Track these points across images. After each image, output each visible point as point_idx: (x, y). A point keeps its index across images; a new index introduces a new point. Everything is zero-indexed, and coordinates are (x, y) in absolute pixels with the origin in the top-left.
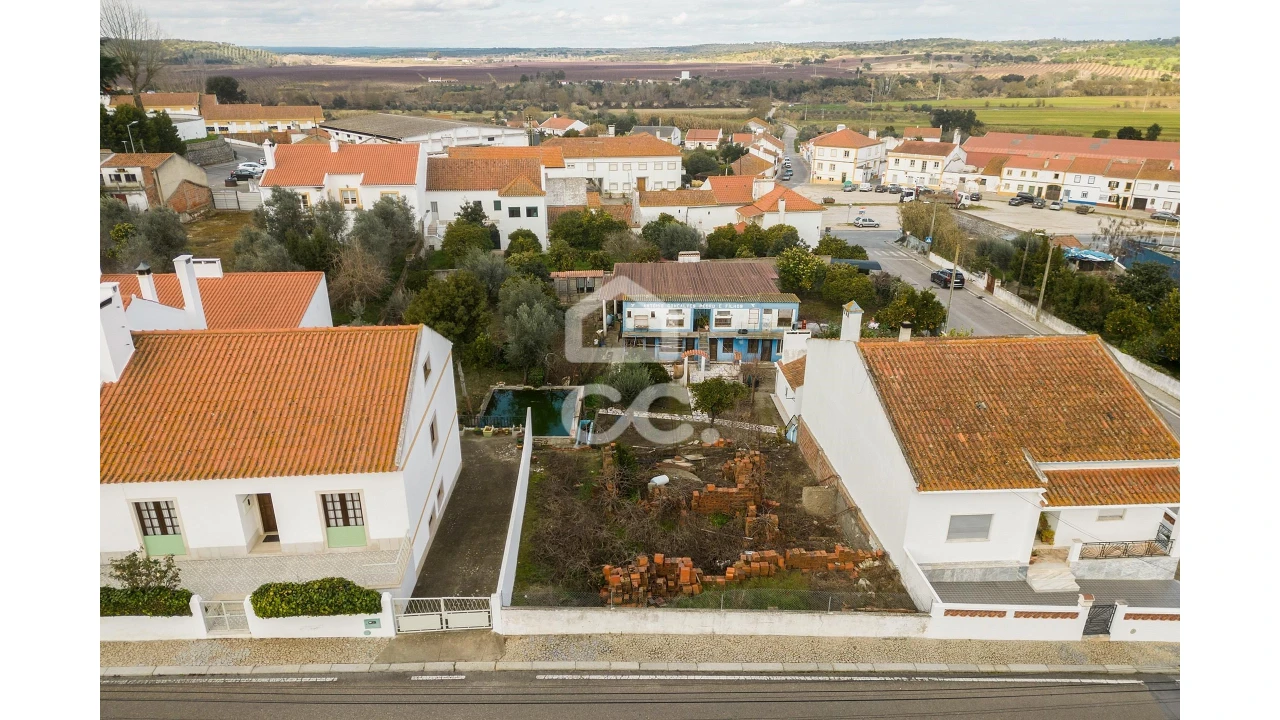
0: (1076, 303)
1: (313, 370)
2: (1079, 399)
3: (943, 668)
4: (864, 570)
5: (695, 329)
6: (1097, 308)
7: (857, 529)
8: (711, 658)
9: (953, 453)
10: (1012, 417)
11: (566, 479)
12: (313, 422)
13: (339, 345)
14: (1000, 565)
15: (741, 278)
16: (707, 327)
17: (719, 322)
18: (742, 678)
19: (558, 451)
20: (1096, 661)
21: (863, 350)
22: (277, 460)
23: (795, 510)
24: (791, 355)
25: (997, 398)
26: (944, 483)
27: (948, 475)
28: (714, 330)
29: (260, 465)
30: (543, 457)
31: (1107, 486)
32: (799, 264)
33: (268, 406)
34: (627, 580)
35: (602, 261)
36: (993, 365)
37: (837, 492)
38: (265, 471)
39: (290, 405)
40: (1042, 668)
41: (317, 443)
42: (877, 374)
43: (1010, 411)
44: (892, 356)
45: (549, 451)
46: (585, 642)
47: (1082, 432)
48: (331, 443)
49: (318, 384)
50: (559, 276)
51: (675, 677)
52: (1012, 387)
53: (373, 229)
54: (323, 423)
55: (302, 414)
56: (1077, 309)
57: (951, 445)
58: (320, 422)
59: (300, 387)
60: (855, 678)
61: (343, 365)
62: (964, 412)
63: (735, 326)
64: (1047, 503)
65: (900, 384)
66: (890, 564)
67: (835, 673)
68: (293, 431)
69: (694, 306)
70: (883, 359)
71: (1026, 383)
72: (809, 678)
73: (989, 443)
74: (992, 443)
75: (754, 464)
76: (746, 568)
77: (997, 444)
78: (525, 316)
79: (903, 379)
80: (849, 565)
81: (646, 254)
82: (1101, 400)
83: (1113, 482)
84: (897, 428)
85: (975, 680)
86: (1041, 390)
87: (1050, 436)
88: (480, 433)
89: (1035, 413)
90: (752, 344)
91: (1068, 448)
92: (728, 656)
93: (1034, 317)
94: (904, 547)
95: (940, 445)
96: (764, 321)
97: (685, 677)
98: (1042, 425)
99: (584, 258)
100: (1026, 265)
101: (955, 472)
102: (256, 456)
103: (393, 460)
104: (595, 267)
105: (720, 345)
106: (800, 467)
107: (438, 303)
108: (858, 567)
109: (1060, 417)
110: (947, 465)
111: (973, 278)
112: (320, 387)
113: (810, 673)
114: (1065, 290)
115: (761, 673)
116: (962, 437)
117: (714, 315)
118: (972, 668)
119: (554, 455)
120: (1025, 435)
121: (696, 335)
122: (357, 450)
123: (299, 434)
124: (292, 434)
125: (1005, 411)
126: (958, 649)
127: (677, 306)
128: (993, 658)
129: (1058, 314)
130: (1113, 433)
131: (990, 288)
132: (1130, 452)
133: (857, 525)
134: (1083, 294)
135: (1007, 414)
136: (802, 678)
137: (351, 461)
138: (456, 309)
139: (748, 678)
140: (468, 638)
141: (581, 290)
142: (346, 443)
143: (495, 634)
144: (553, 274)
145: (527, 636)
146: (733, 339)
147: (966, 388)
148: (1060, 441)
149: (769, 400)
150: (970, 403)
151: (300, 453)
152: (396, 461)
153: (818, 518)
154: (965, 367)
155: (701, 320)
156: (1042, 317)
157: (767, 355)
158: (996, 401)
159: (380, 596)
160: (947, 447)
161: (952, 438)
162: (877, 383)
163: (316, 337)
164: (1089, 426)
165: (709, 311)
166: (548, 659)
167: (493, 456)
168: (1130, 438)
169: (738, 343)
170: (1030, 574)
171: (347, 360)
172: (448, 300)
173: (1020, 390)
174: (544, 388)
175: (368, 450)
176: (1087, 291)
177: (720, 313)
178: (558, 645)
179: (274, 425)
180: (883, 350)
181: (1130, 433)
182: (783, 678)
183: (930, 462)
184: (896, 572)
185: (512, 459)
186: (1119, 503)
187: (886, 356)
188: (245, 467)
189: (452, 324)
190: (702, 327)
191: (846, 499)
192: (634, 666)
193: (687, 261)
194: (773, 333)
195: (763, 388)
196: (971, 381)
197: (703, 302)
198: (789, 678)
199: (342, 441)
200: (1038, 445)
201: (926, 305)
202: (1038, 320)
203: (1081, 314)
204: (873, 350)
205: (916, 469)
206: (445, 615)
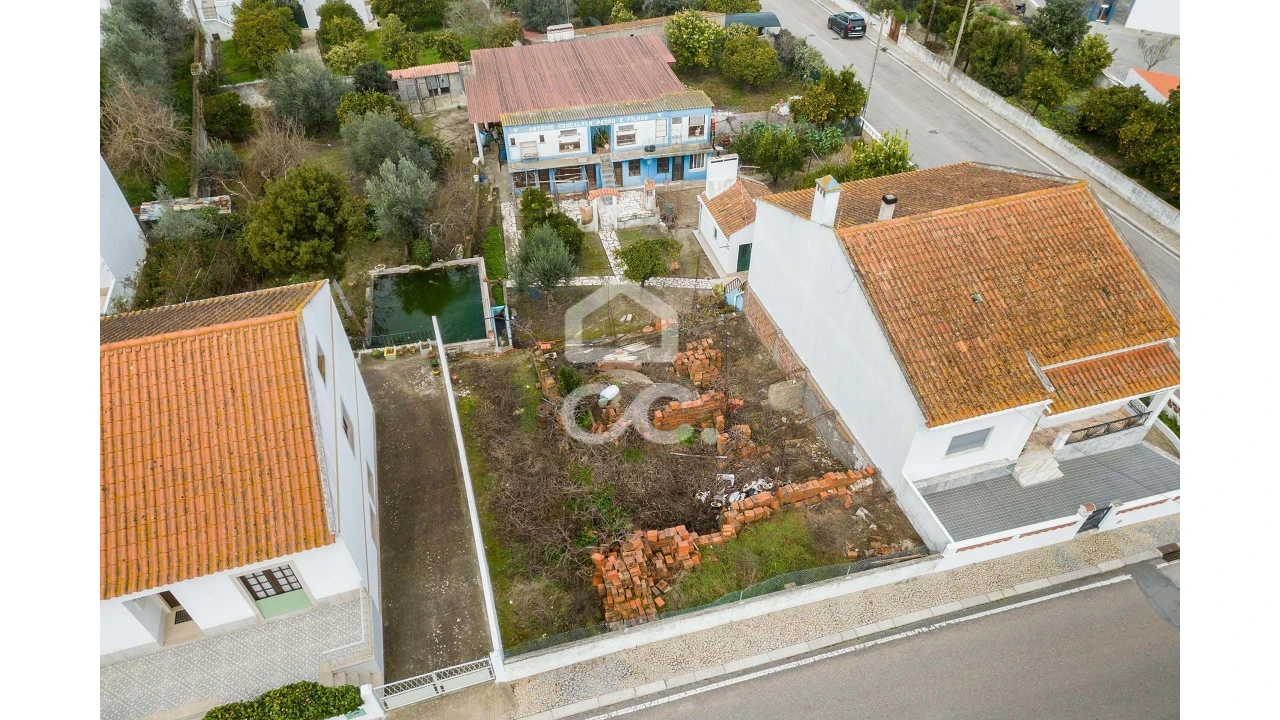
0: (994, 63)
1: (164, 407)
2: (1074, 273)
3: (956, 606)
4: (856, 492)
5: (594, 151)
6: (1016, 68)
7: (836, 434)
8: (736, 654)
9: (956, 369)
10: (1010, 308)
11: (502, 405)
12: (195, 490)
13: (189, 361)
14: (991, 467)
15: (633, 66)
16: (607, 146)
17: (621, 140)
18: (771, 670)
19: (479, 360)
20: (1089, 562)
21: (843, 239)
22: (164, 556)
23: (760, 409)
24: (716, 187)
25: (993, 285)
26: (952, 412)
27: (956, 400)
28: (617, 151)
29: (144, 569)
30: (464, 372)
31: (1105, 378)
32: (692, 34)
33: (121, 477)
34: (626, 576)
35: (452, 47)
36: (984, 239)
37: (806, 386)
38: (155, 577)
39: (152, 469)
40: (1043, 583)
41: (212, 521)
42: (863, 272)
43: (1008, 300)
44: (876, 243)
45: (468, 362)
46: (601, 668)
47: (1081, 317)
48: (231, 516)
49: (181, 430)
50: (402, 75)
51: (705, 689)
52: (1007, 268)
53: (132, 44)
54: (210, 490)
55: (174, 480)
56: (996, 71)
57: (953, 359)
58: (204, 488)
59: (157, 439)
60: (879, 641)
61: (206, 392)
62: (961, 311)
63: (641, 141)
64: (1050, 412)
65: (890, 284)
66: (883, 483)
67: (860, 640)
68: (172, 511)
69: (591, 123)
70: (866, 247)
71: (1021, 260)
72: (835, 653)
73: (991, 349)
74: (993, 347)
75: (710, 359)
76: (740, 517)
77: (998, 349)
78: (392, 177)
79: (892, 275)
80: (842, 491)
81: (507, 33)
82: (1096, 271)
83: (1110, 372)
84: (895, 345)
85: (988, 613)
86: (1036, 267)
87: (1051, 329)
88: (380, 356)
89: (1033, 300)
90: (662, 164)
91: (1069, 341)
92: (753, 646)
93: (946, 77)
94: (903, 472)
95: (941, 361)
96: (674, 133)
97: (714, 686)
98: (1041, 315)
99: (428, 43)
100: (936, 8)
101: (961, 394)
102: (133, 556)
103: (325, 525)
104: (445, 56)
105: (625, 168)
106: (752, 344)
107: (289, 218)
108: (851, 490)
109: (1058, 300)
110: (953, 387)
111: (874, 21)
112: (186, 434)
113: (835, 647)
114: (983, 45)
115: (788, 660)
116: (963, 346)
117: (615, 133)
118: (982, 600)
119: (476, 367)
120: (1026, 331)
121: (595, 159)
122: (272, 522)
123: (181, 511)
124: (172, 515)
125: (1002, 301)
126: (966, 579)
127: (569, 126)
128: (1001, 582)
129: (974, 74)
130: (1109, 313)
131: (894, 35)
132: (1128, 335)
133: (835, 429)
134: (1002, 51)
135: (1005, 306)
136: (829, 655)
137: (268, 538)
138: (314, 218)
139: (777, 669)
140: (471, 698)
141: (433, 92)
142: (251, 513)
143: (501, 684)
144: (395, 74)
145: (535, 677)
146: (638, 161)
147: (960, 276)
148: (1060, 333)
149: (693, 240)
150: (965, 297)
151: (193, 541)
152: (330, 529)
153: (787, 414)
154: (955, 246)
155: (600, 138)
156: (954, 76)
157: (678, 174)
158: (992, 290)
159: (358, 691)
160: (950, 362)
161: (953, 350)
162: (865, 284)
163: (151, 354)
164: (1087, 308)
165: (609, 127)
166: (567, 702)
167: (407, 389)
168: (1127, 317)
169: (646, 164)
170: (1017, 469)
171: (209, 384)
172: (299, 210)
173: (1015, 270)
174: (434, 266)
175: (285, 517)
176: (1006, 47)
177: (621, 128)
178: (573, 679)
179: (141, 504)
180: (865, 235)
181: (1127, 311)
182: (811, 660)
183: (934, 385)
184: (890, 493)
185: (431, 391)
186: (1118, 398)
187: (870, 244)
188: (123, 575)
189: (316, 242)
190: (601, 146)
191: (818, 397)
192: (659, 686)
193: (558, 39)
194: (684, 146)
195: (682, 221)
196: (964, 266)
197: (600, 118)
198: (817, 658)
199: (245, 511)
200: (1040, 343)
201: (846, 89)
202: (949, 80)
203: (998, 76)
204: (854, 236)
205: (922, 397)
206: (439, 683)
